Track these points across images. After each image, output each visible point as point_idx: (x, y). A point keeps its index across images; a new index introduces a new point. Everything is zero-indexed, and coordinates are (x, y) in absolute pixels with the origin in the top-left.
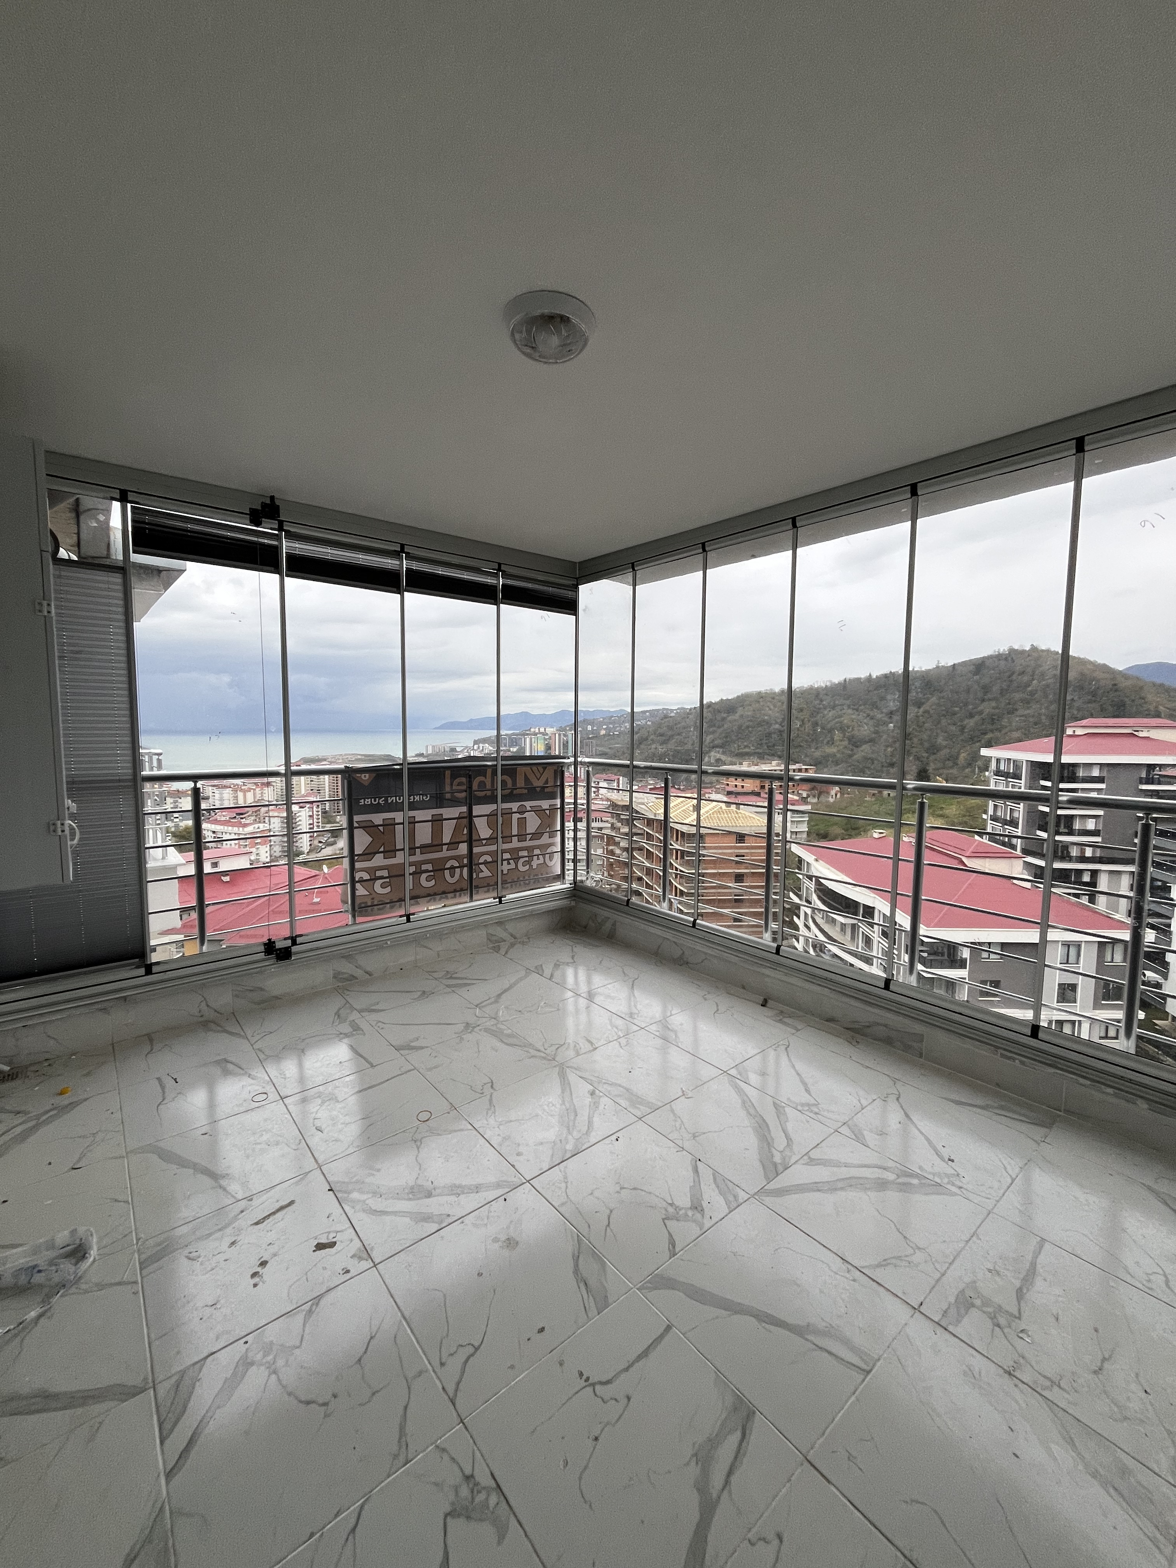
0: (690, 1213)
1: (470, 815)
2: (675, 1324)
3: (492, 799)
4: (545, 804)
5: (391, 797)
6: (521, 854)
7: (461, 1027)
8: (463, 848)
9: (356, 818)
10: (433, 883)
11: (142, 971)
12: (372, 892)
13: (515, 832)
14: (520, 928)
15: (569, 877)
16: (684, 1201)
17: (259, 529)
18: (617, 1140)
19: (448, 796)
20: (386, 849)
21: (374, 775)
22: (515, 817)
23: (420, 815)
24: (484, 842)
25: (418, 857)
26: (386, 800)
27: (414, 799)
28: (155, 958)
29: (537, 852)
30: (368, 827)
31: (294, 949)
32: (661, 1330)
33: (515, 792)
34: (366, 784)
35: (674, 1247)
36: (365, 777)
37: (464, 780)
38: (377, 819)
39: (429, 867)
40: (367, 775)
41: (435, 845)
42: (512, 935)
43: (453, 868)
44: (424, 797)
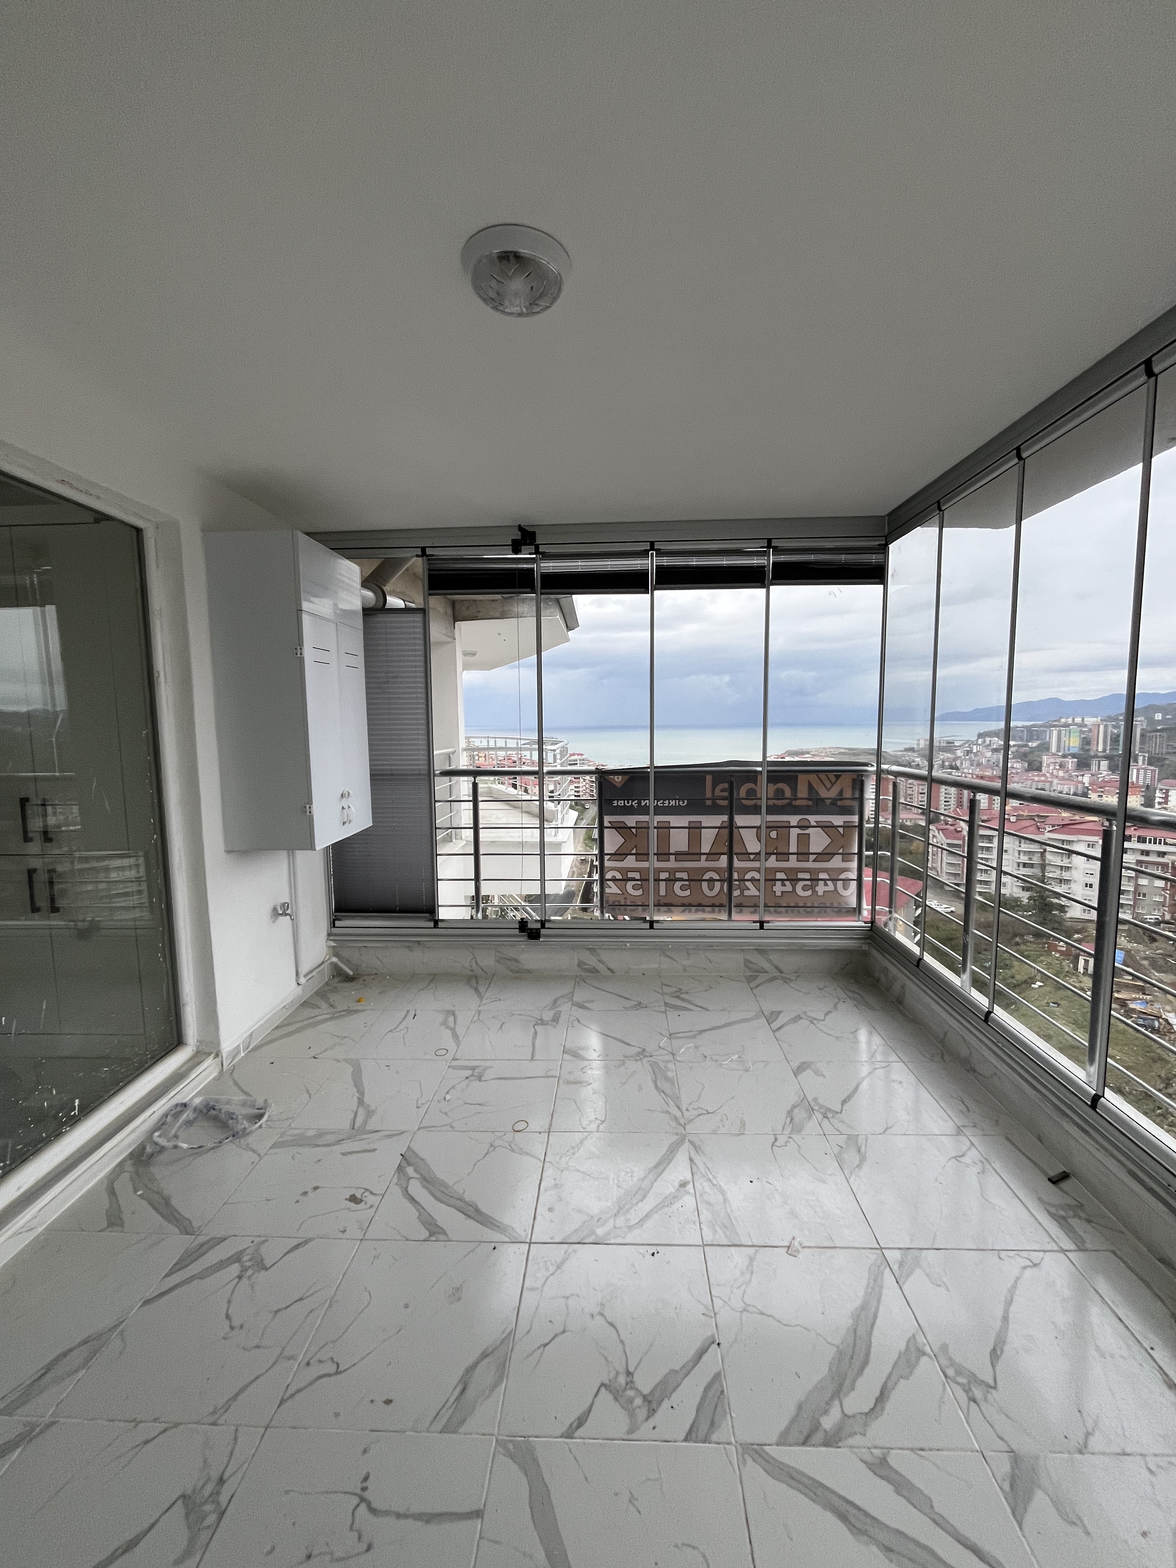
0: (638, 1401)
1: (731, 826)
2: (485, 1517)
3: (755, 810)
4: (838, 820)
5: (644, 800)
6: (801, 875)
7: (635, 1050)
8: (723, 861)
9: (607, 819)
10: (688, 893)
11: (432, 924)
12: (625, 892)
13: (793, 849)
14: (790, 962)
15: (866, 914)
16: (645, 1383)
17: (518, 556)
18: (653, 1254)
19: (709, 803)
20: (638, 852)
21: (627, 777)
22: (794, 832)
23: (675, 820)
24: (752, 857)
25: (672, 863)
26: (639, 803)
27: (669, 803)
28: (442, 916)
29: (823, 876)
30: (620, 828)
31: (543, 931)
32: (466, 1508)
33: (794, 803)
34: (619, 786)
35: (578, 1427)
36: (618, 779)
37: (726, 785)
38: (631, 821)
39: (684, 876)
40: (620, 777)
41: (693, 854)
42: (777, 968)
43: (711, 880)
44: (681, 803)
